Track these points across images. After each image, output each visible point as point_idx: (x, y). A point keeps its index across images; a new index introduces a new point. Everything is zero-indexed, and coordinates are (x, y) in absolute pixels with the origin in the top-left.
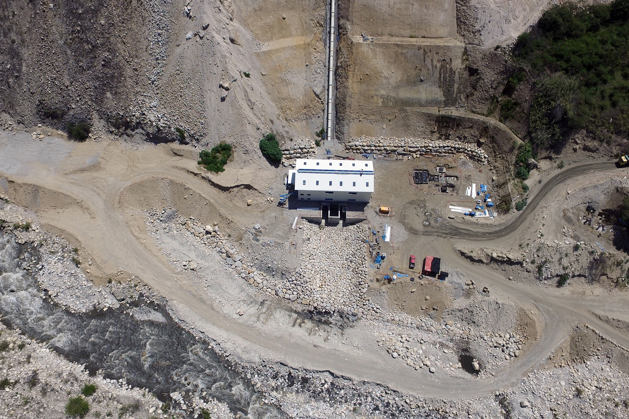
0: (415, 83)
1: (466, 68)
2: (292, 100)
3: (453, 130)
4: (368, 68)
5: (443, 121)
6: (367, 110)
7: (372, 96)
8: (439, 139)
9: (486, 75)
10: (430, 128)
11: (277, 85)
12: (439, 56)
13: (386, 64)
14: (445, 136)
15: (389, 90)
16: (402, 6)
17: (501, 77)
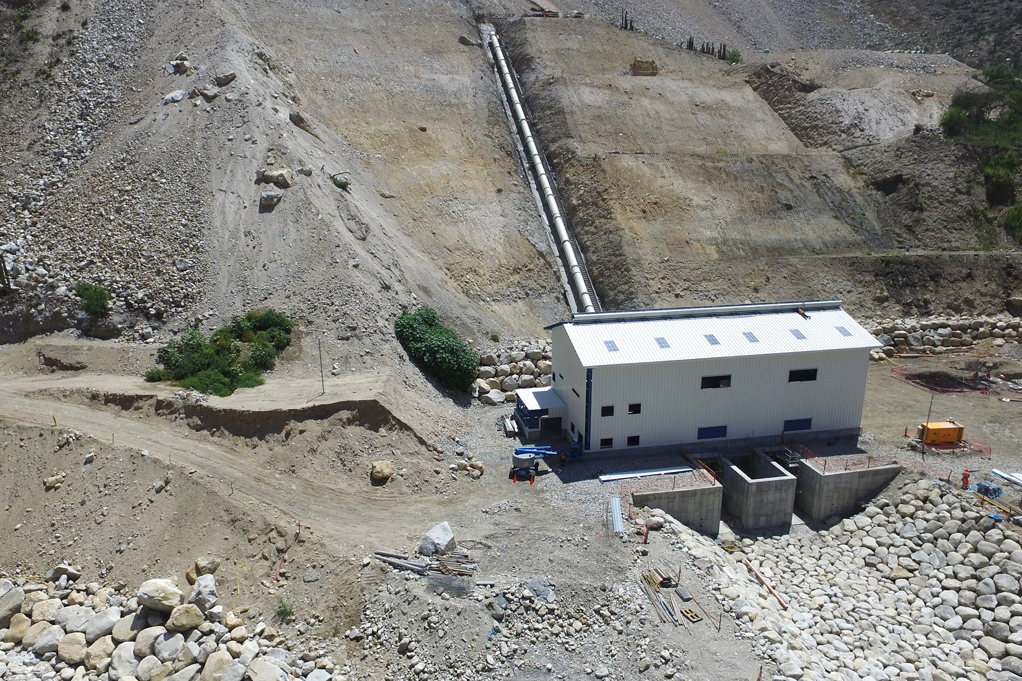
0: (775, 212)
1: (868, 187)
2: (476, 254)
3: (929, 290)
4: (652, 192)
5: (892, 272)
6: (688, 270)
7: (687, 242)
8: (906, 314)
9: (928, 175)
10: (870, 292)
11: (426, 220)
12: (799, 171)
13: (690, 184)
14: (916, 307)
15: (721, 228)
16: (675, 115)
17: (968, 169)
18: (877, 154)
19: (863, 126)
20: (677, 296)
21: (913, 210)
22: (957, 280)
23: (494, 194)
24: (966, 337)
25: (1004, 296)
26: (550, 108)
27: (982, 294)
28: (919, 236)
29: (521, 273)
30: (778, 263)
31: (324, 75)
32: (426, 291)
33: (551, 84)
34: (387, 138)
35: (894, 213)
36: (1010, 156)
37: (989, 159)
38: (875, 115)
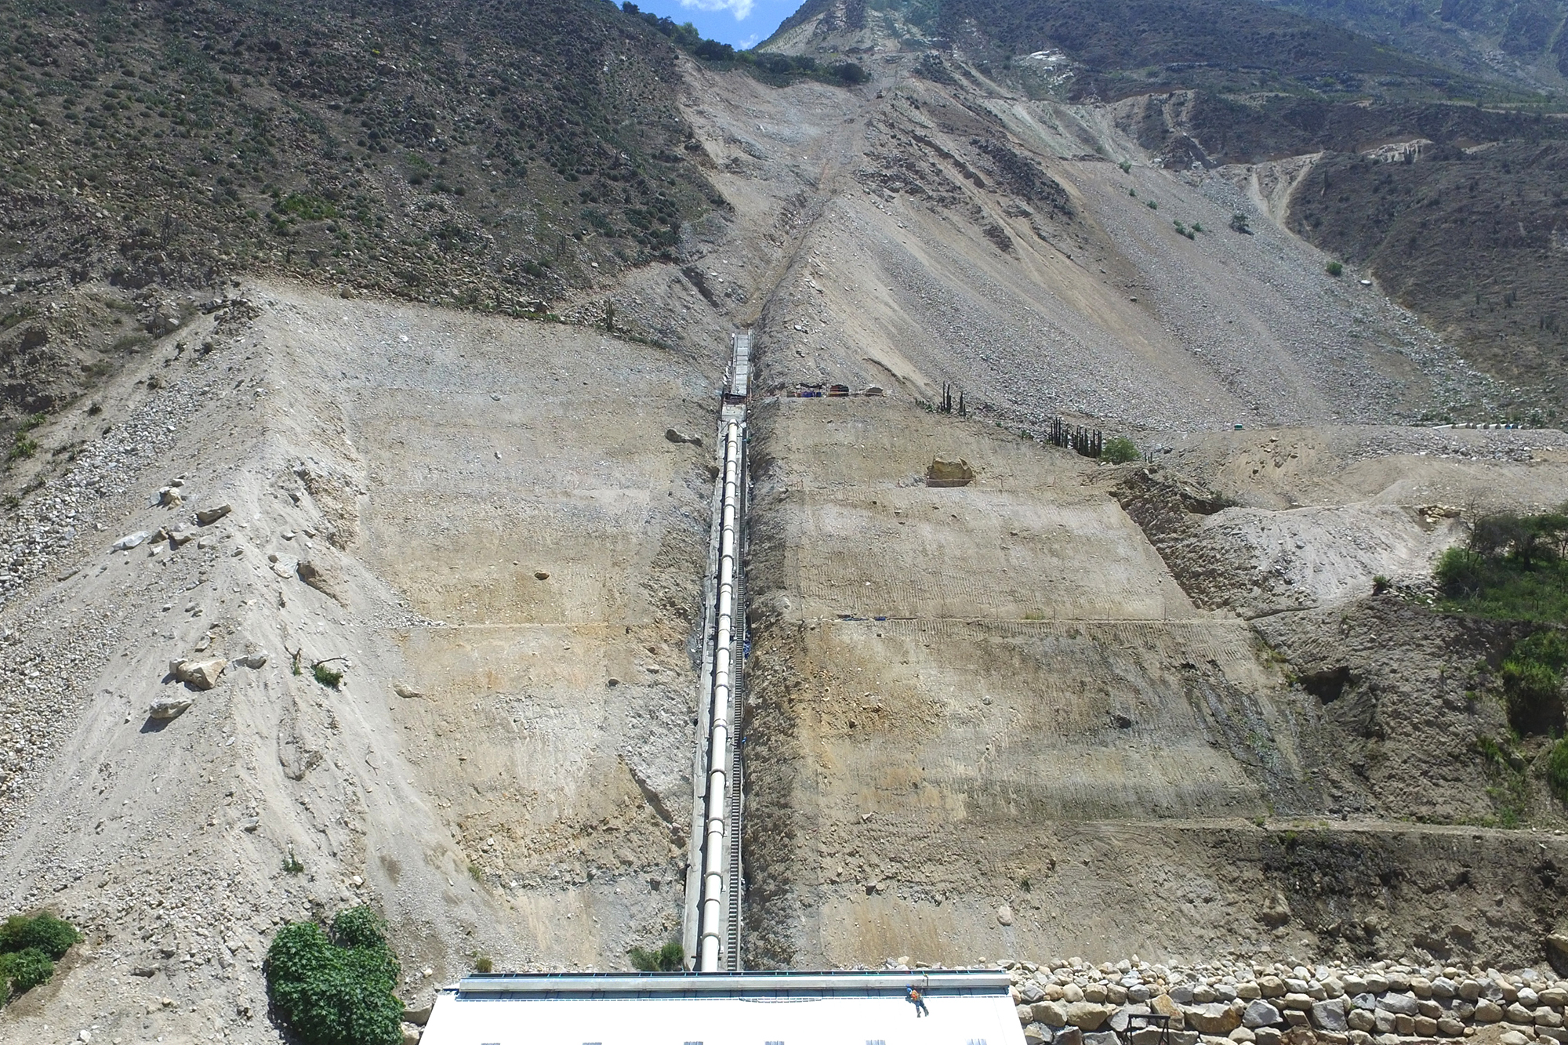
0: (1095, 732)
1: (1291, 685)
2: (523, 797)
3: (1377, 904)
4: (877, 691)
5: (1301, 864)
6: (902, 840)
7: (915, 785)
8: (1325, 954)
9: (1394, 671)
10: (1251, 902)
11: (459, 736)
12: (1163, 655)
13: (951, 676)
14: (1348, 939)
15: (986, 759)
16: (970, 552)
17: (1468, 665)
18: (1309, 627)
19: (1290, 575)
20: (870, 890)
21: (1368, 735)
22: (1435, 888)
23: (601, 689)
24: (1450, 1018)
25: (1539, 928)
26: (770, 538)
27: (1491, 922)
28: (1376, 788)
29: (594, 834)
30: (1078, 833)
31: (416, 496)
32: (392, 869)
33: (781, 501)
34: (474, 591)
35: (1333, 739)
36: (1551, 642)
37: (1511, 645)
38: (1314, 556)
